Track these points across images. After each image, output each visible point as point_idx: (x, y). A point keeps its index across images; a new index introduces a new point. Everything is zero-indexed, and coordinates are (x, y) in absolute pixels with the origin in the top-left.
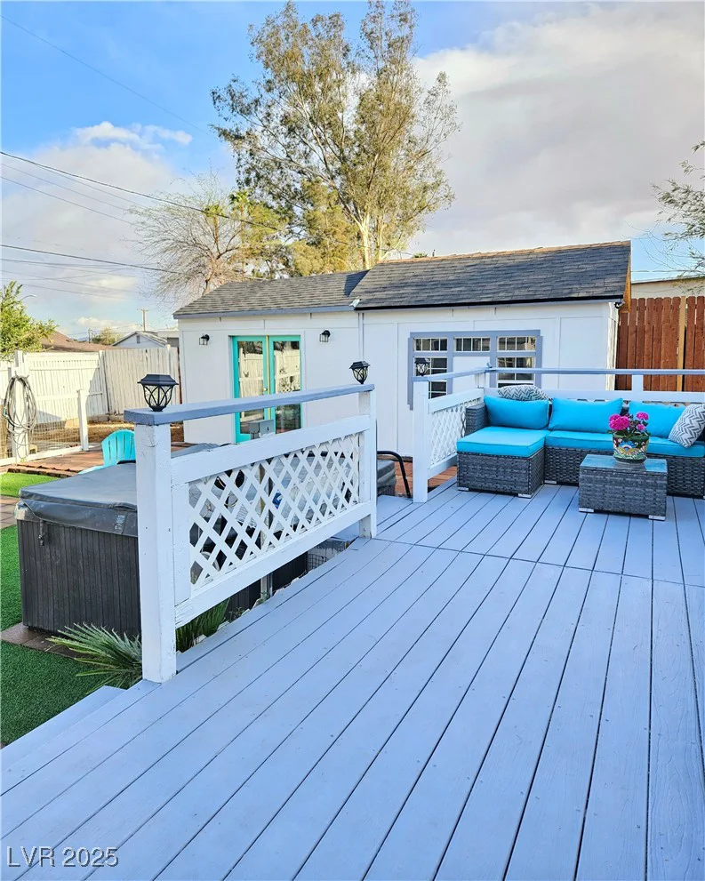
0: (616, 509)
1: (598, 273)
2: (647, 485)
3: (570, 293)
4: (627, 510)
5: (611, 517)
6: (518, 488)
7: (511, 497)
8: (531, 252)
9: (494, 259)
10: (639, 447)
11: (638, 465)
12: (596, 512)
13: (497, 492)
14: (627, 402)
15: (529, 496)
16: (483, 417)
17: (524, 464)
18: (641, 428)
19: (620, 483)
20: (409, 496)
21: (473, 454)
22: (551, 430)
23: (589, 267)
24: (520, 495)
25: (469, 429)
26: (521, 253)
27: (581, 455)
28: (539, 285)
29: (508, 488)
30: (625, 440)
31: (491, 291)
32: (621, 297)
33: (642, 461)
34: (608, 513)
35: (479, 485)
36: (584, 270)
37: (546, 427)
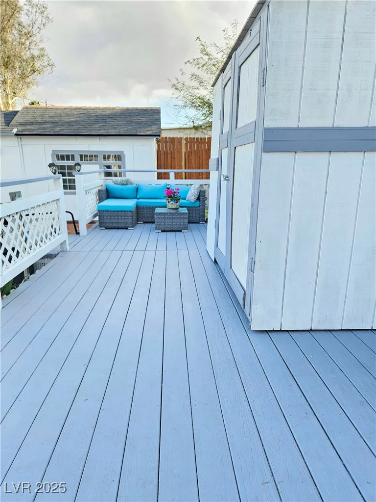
0: (171, 229)
1: (148, 123)
2: (181, 218)
3: (137, 132)
4: (174, 229)
5: (168, 233)
6: (128, 225)
7: (125, 230)
8: (114, 109)
9: (95, 110)
10: (177, 202)
11: (177, 211)
12: (162, 231)
13: (118, 228)
14: (168, 185)
15: (133, 228)
16: (106, 194)
17: (130, 214)
18: (177, 194)
19: (171, 218)
20: (78, 233)
21: (106, 211)
22: (138, 199)
23: (144, 120)
24: (129, 228)
25: (101, 200)
26: (108, 109)
27: (153, 208)
28: (120, 127)
29: (123, 226)
30: (172, 200)
31: (96, 128)
32: (159, 136)
33: (178, 208)
34: (167, 231)
35: (109, 226)
36: (141, 121)
37: (136, 198)
